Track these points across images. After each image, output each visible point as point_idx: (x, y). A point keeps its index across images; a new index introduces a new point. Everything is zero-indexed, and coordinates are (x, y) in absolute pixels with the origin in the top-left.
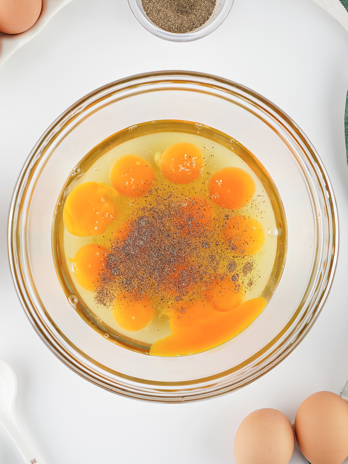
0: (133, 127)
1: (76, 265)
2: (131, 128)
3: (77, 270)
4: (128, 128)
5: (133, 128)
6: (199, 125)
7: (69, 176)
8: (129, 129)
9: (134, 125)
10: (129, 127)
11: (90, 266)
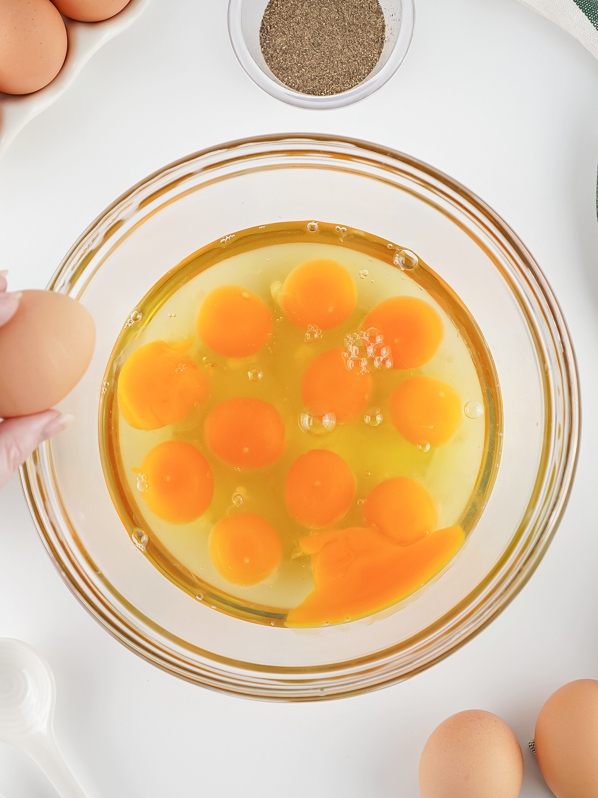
0: (228, 238)
1: (144, 478)
2: (224, 240)
3: (147, 486)
4: (219, 240)
5: (228, 240)
6: (342, 228)
7: (123, 327)
8: (221, 241)
9: (229, 235)
10: (221, 239)
11: (169, 479)
